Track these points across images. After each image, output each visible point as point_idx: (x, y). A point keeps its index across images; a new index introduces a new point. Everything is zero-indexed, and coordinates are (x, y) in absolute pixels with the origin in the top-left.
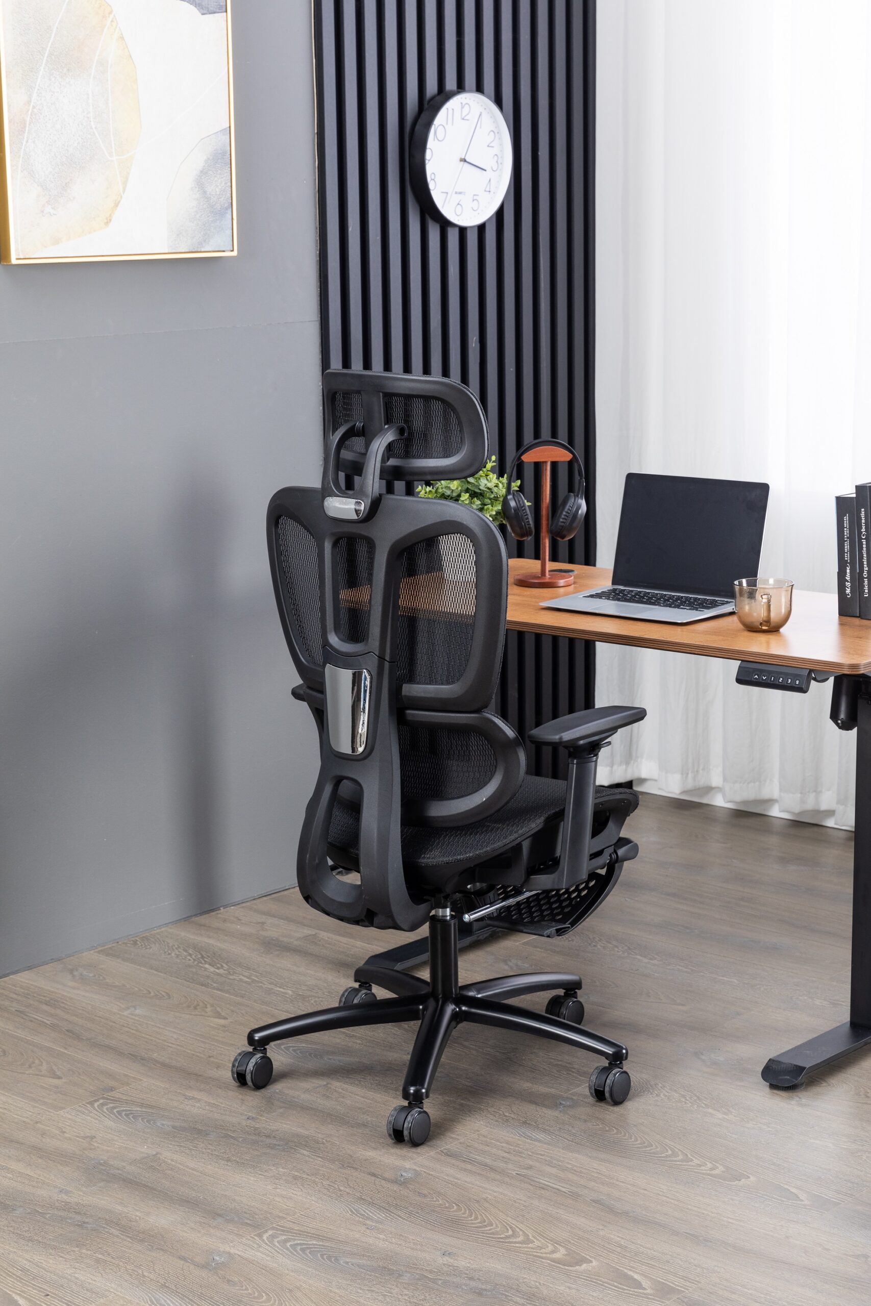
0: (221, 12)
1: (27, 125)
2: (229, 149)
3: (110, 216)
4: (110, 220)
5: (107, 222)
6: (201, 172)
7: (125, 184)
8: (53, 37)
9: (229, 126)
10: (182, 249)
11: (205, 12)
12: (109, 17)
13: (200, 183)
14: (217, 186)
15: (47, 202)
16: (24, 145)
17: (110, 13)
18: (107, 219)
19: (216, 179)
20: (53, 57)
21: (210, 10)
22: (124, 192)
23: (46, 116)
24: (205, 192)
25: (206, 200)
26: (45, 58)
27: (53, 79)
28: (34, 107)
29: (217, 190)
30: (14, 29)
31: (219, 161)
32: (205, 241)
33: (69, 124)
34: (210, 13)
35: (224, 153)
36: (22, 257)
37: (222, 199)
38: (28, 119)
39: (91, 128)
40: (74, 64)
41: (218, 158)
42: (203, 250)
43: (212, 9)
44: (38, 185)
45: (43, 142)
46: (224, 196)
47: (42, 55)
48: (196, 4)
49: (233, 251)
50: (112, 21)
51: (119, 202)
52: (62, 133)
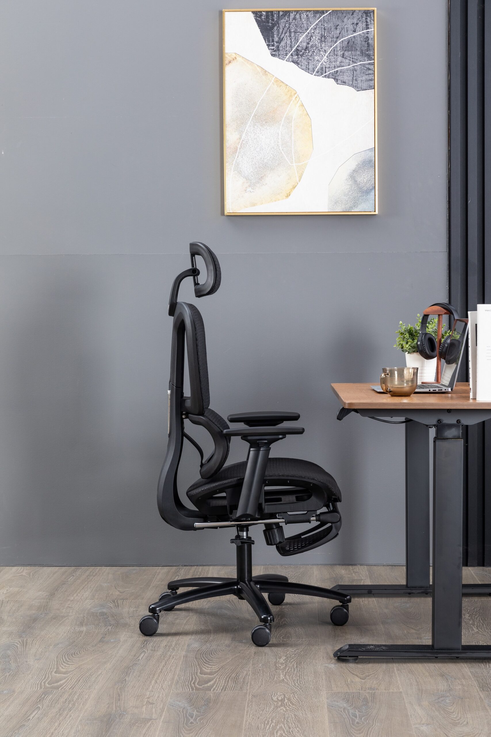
0: (371, 89)
1: (238, 149)
2: (374, 159)
3: (290, 192)
4: (289, 195)
5: (287, 196)
6: (354, 171)
7: (300, 178)
8: (257, 107)
9: (374, 147)
10: (339, 210)
11: (359, 90)
12: (294, 96)
13: (353, 176)
14: (364, 178)
15: (248, 186)
16: (235, 159)
17: (295, 94)
18: (287, 194)
19: (364, 174)
20: (257, 117)
21: (363, 89)
22: (300, 181)
23: (251, 145)
24: (356, 181)
25: (357, 185)
26: (252, 117)
27: (256, 127)
28: (243, 141)
29: (365, 180)
30: (232, 104)
31: (367, 165)
32: (355, 206)
33: (265, 148)
34: (362, 90)
35: (370, 161)
36: (231, 212)
37: (368, 185)
38: (239, 147)
39: (280, 150)
40: (270, 120)
41: (367, 164)
42: (352, 211)
43: (364, 88)
44: (244, 178)
45: (248, 157)
46: (369, 183)
47: (250, 116)
48: (353, 86)
49: (375, 211)
50: (296, 97)
51: (296, 186)
52: (260, 153)
